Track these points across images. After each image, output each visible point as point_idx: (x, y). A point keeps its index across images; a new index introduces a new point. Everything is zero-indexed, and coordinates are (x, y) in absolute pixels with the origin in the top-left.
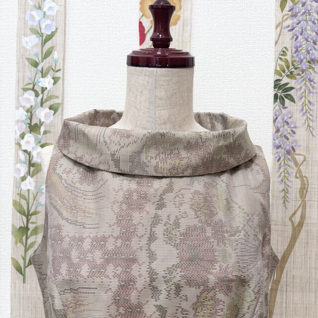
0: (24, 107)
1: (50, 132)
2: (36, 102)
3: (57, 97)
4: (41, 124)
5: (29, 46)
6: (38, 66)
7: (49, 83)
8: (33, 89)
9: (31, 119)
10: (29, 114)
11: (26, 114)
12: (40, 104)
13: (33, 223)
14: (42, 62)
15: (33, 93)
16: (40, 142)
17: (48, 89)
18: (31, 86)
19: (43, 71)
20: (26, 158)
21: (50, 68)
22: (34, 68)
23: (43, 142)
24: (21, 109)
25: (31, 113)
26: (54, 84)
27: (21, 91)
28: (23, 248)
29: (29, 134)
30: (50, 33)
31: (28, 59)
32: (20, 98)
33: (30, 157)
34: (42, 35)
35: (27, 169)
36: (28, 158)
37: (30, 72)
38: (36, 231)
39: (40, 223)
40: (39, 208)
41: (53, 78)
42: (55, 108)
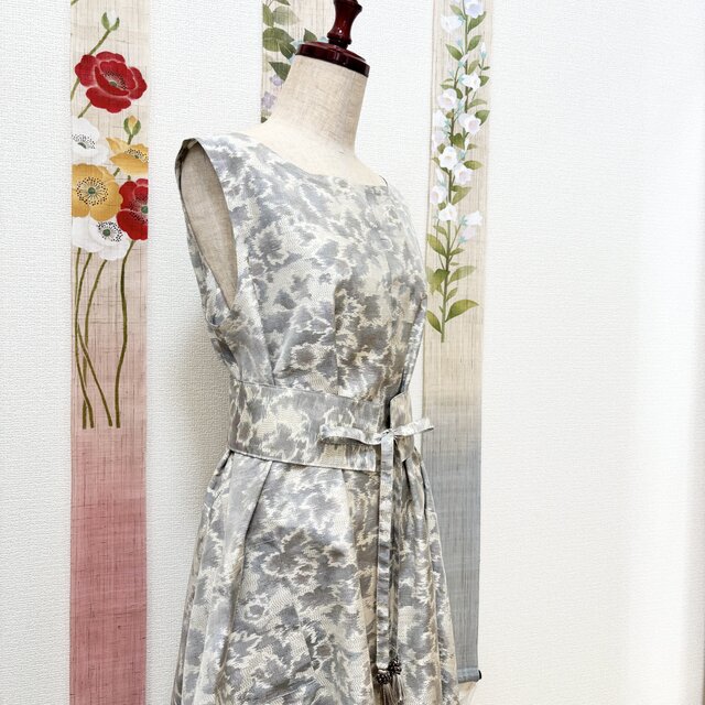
0: (443, 110)
1: (475, 146)
2: (459, 104)
3: (486, 103)
4: (466, 135)
5: (449, 29)
6: (460, 58)
7: (475, 82)
8: (455, 87)
9: (452, 128)
10: (450, 120)
11: (446, 119)
12: (463, 109)
13: (454, 264)
14: (466, 53)
15: (455, 92)
16: (463, 159)
17: (474, 90)
18: (452, 83)
19: (467, 65)
20: (445, 178)
21: (476, 64)
22: (455, 60)
23: (467, 159)
24: (439, 111)
25: (453, 119)
26: (481, 85)
27: (439, 87)
28: (442, 297)
29: (450, 148)
30: (476, 17)
31: (449, 47)
32: (439, 98)
33: (450, 178)
34: (466, 17)
35: (447, 193)
36: (448, 180)
37: (451, 64)
38: (457, 275)
39: (463, 264)
40: (462, 246)
41: (480, 77)
42: (482, 117)
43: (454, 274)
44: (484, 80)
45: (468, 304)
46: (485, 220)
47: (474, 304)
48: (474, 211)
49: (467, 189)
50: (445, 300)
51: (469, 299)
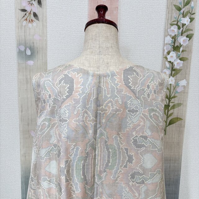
0: (170, 35)
1: (185, 51)
2: (178, 32)
3: (192, 30)
4: (181, 46)
6: (180, 10)
7: (187, 21)
8: (177, 25)
9: (174, 43)
11: (172, 40)
12: (180, 34)
13: (172, 103)
14: (184, 8)
16: (179, 57)
17: (186, 25)
18: (176, 23)
19: (183, 13)
20: (170, 66)
21: (188, 12)
22: (178, 12)
24: (168, 36)
25: (175, 39)
26: (190, 22)
27: (169, 25)
29: (173, 52)
31: (175, 6)
32: (169, 30)
33: (172, 65)
35: (170, 72)
36: (171, 66)
37: (176, 14)
38: (174, 107)
39: (176, 102)
40: (177, 95)
41: (190, 18)
42: (190, 37)
43: (172, 106)
44: (192, 20)
45: (178, 119)
46: (188, 84)
47: (181, 119)
48: (183, 80)
49: (180, 70)
50: (167, 118)
51: (179, 117)
